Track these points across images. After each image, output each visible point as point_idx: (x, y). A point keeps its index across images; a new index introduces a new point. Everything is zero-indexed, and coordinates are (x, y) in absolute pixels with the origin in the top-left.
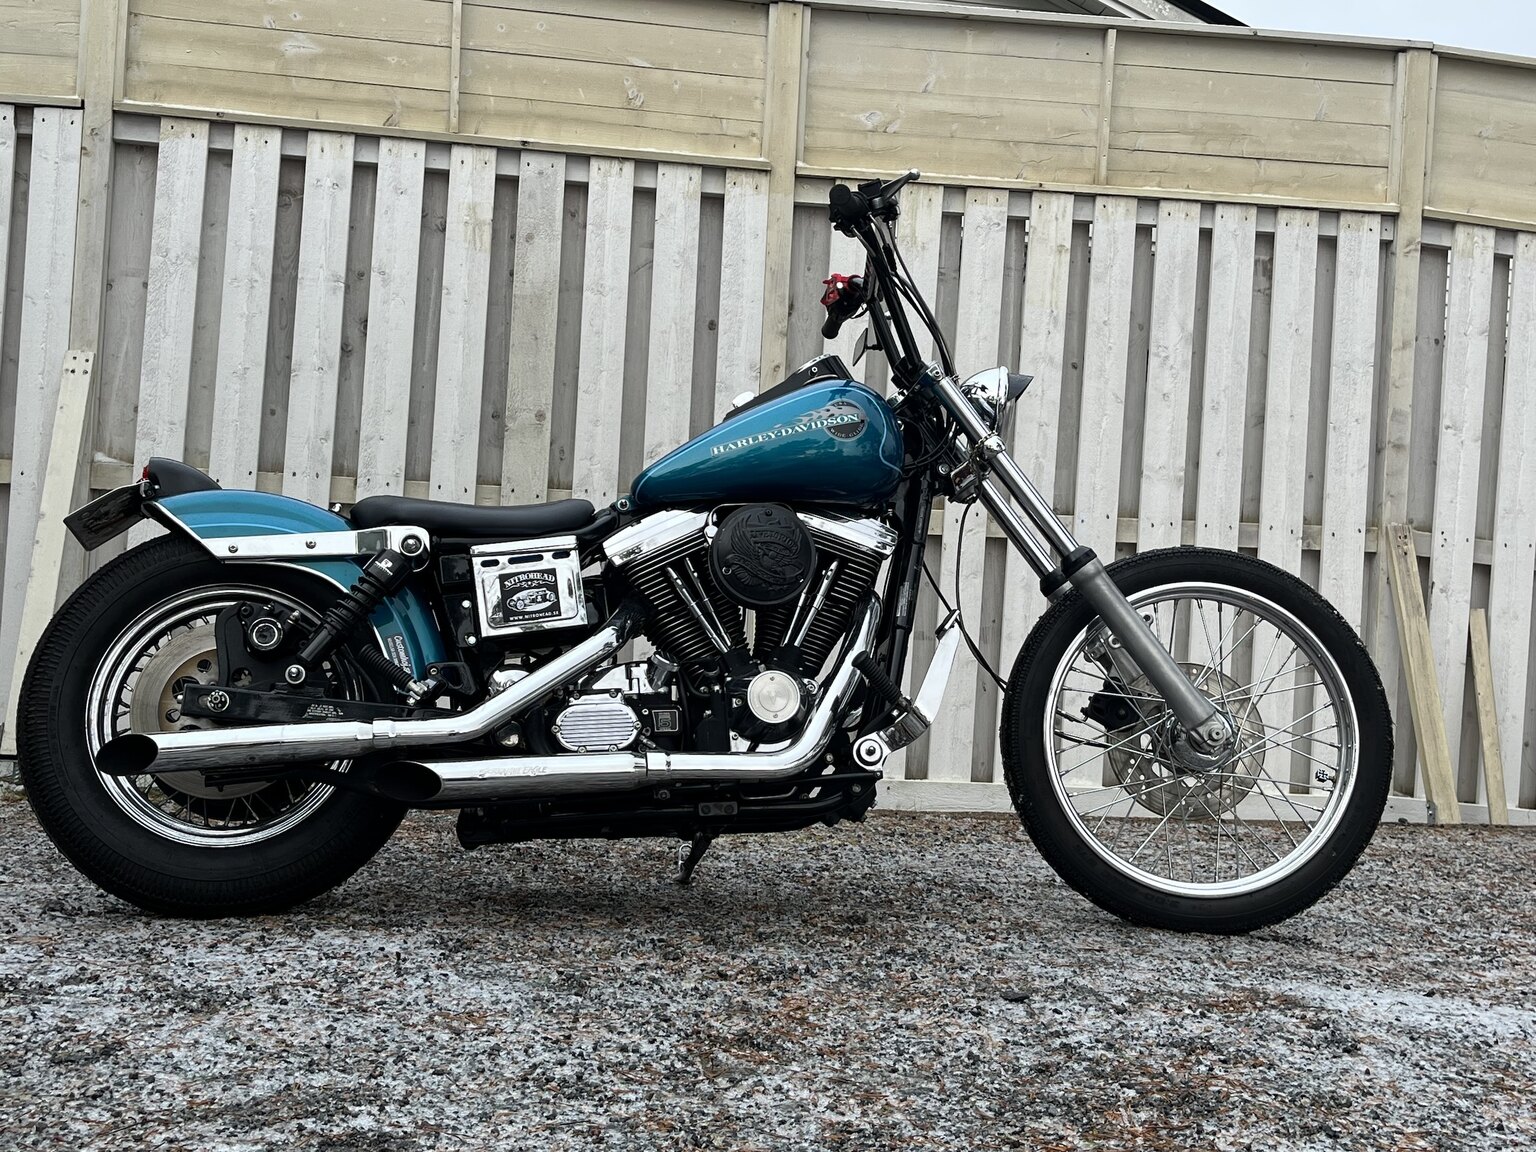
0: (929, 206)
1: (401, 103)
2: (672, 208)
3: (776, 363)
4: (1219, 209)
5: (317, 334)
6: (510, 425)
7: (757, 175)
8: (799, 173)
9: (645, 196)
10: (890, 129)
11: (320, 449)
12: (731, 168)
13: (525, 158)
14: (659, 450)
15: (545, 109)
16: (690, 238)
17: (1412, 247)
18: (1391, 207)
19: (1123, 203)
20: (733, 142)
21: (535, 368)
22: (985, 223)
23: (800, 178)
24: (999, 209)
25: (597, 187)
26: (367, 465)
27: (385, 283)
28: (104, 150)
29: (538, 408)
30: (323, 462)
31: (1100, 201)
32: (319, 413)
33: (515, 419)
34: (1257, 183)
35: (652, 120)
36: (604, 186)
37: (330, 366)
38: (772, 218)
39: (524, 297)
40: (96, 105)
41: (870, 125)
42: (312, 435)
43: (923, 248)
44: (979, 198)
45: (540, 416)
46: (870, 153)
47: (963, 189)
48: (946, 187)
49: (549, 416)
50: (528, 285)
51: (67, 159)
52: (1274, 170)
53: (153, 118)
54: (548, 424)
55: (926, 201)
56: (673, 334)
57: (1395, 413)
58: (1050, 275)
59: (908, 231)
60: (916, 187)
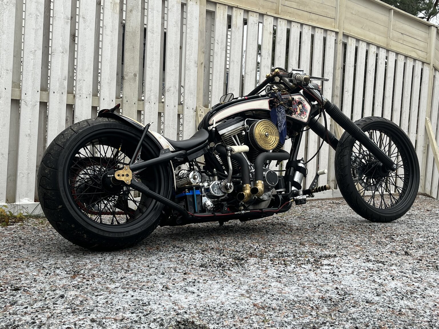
0: (240, 15)
2: (173, 6)
3: (201, 62)
4: (304, 26)
5: (61, 39)
6: (126, 78)
11: (63, 83)
14: (170, 89)
17: (341, 42)
18: (337, 30)
19: (284, 21)
21: (133, 58)
22: (253, 23)
24: (257, 19)
26: (79, 90)
27: (85, 22)
29: (134, 72)
30: (64, 88)
31: (279, 20)
32: (62, 69)
33: (127, 76)
34: (310, 19)
37: (66, 52)
38: (201, 14)
39: (130, 32)
42: (60, 78)
43: (239, 28)
44: (252, 15)
45: (135, 75)
47: (248, 11)
48: (244, 10)
49: (138, 75)
50: (131, 28)
52: (313, 16)
54: (137, 78)
55: (239, 14)
56: (174, 48)
57: (337, 87)
58: (268, 40)
59: (235, 23)
60: (237, 9)
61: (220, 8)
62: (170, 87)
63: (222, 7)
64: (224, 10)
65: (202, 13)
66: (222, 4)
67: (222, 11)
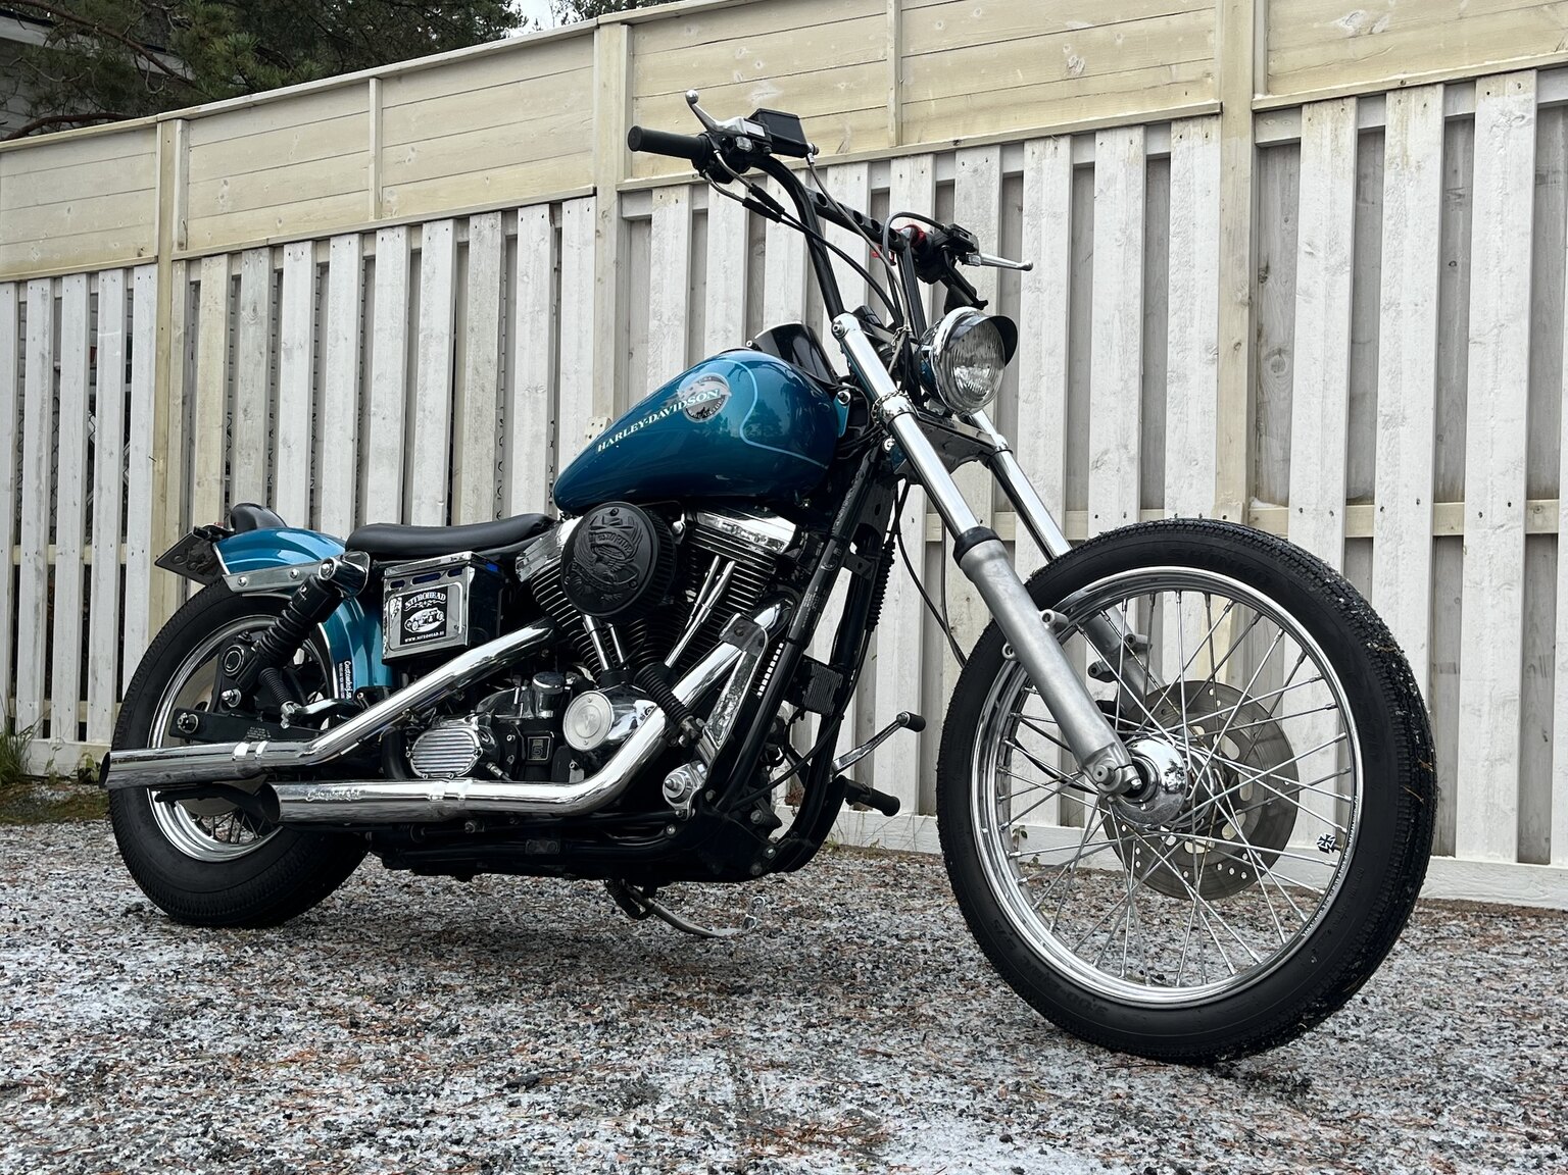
0: (1425, 113)
1: (851, 128)
2: (1111, 181)
3: (1236, 340)
7: (1206, 121)
8: (1257, 107)
9: (1082, 173)
10: (1377, 29)
12: (1176, 120)
13: (960, 157)
14: (1106, 458)
15: (985, 100)
16: (1132, 209)
20: (1184, 89)
22: (1503, 120)
23: (1258, 114)
24: (1524, 97)
25: (1033, 173)
28: (612, 228)
35: (1095, 85)
36: (1039, 171)
38: (1227, 168)
40: (605, 189)
41: (1350, 29)
43: (1419, 168)
44: (1492, 89)
46: (1352, 63)
47: (1470, 82)
48: (1448, 84)
51: (586, 244)
53: (645, 192)
55: (1421, 108)
56: (1117, 323)
59: (1397, 150)
60: (1404, 93)
61: (1315, 121)
62: (1106, 452)
63: (1327, 111)
64: (1335, 120)
65: (1233, 165)
66: (1327, 100)
67: (1328, 127)
